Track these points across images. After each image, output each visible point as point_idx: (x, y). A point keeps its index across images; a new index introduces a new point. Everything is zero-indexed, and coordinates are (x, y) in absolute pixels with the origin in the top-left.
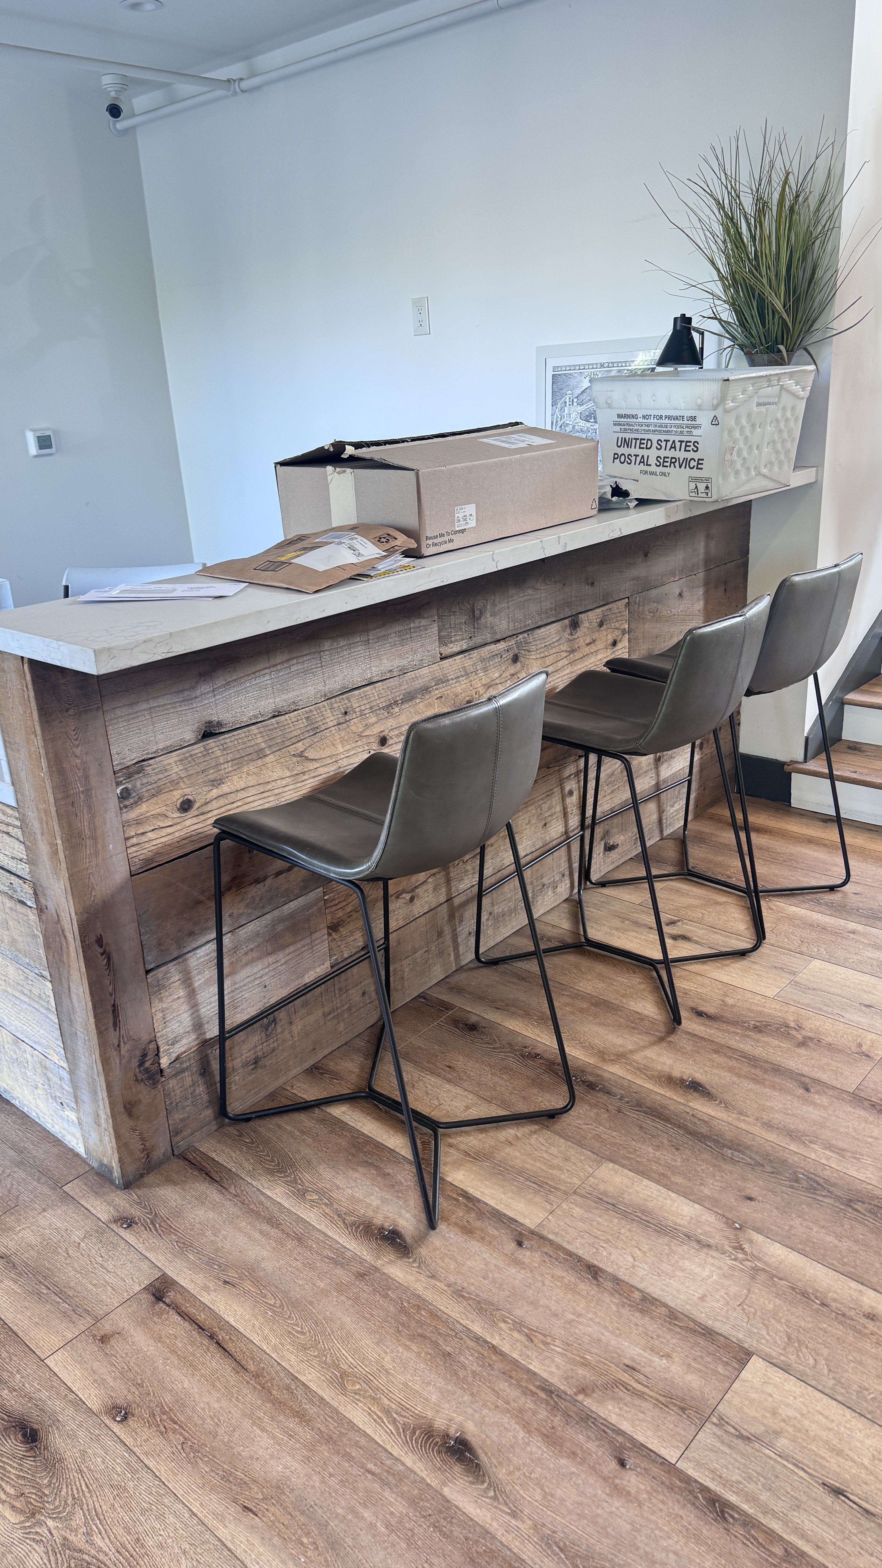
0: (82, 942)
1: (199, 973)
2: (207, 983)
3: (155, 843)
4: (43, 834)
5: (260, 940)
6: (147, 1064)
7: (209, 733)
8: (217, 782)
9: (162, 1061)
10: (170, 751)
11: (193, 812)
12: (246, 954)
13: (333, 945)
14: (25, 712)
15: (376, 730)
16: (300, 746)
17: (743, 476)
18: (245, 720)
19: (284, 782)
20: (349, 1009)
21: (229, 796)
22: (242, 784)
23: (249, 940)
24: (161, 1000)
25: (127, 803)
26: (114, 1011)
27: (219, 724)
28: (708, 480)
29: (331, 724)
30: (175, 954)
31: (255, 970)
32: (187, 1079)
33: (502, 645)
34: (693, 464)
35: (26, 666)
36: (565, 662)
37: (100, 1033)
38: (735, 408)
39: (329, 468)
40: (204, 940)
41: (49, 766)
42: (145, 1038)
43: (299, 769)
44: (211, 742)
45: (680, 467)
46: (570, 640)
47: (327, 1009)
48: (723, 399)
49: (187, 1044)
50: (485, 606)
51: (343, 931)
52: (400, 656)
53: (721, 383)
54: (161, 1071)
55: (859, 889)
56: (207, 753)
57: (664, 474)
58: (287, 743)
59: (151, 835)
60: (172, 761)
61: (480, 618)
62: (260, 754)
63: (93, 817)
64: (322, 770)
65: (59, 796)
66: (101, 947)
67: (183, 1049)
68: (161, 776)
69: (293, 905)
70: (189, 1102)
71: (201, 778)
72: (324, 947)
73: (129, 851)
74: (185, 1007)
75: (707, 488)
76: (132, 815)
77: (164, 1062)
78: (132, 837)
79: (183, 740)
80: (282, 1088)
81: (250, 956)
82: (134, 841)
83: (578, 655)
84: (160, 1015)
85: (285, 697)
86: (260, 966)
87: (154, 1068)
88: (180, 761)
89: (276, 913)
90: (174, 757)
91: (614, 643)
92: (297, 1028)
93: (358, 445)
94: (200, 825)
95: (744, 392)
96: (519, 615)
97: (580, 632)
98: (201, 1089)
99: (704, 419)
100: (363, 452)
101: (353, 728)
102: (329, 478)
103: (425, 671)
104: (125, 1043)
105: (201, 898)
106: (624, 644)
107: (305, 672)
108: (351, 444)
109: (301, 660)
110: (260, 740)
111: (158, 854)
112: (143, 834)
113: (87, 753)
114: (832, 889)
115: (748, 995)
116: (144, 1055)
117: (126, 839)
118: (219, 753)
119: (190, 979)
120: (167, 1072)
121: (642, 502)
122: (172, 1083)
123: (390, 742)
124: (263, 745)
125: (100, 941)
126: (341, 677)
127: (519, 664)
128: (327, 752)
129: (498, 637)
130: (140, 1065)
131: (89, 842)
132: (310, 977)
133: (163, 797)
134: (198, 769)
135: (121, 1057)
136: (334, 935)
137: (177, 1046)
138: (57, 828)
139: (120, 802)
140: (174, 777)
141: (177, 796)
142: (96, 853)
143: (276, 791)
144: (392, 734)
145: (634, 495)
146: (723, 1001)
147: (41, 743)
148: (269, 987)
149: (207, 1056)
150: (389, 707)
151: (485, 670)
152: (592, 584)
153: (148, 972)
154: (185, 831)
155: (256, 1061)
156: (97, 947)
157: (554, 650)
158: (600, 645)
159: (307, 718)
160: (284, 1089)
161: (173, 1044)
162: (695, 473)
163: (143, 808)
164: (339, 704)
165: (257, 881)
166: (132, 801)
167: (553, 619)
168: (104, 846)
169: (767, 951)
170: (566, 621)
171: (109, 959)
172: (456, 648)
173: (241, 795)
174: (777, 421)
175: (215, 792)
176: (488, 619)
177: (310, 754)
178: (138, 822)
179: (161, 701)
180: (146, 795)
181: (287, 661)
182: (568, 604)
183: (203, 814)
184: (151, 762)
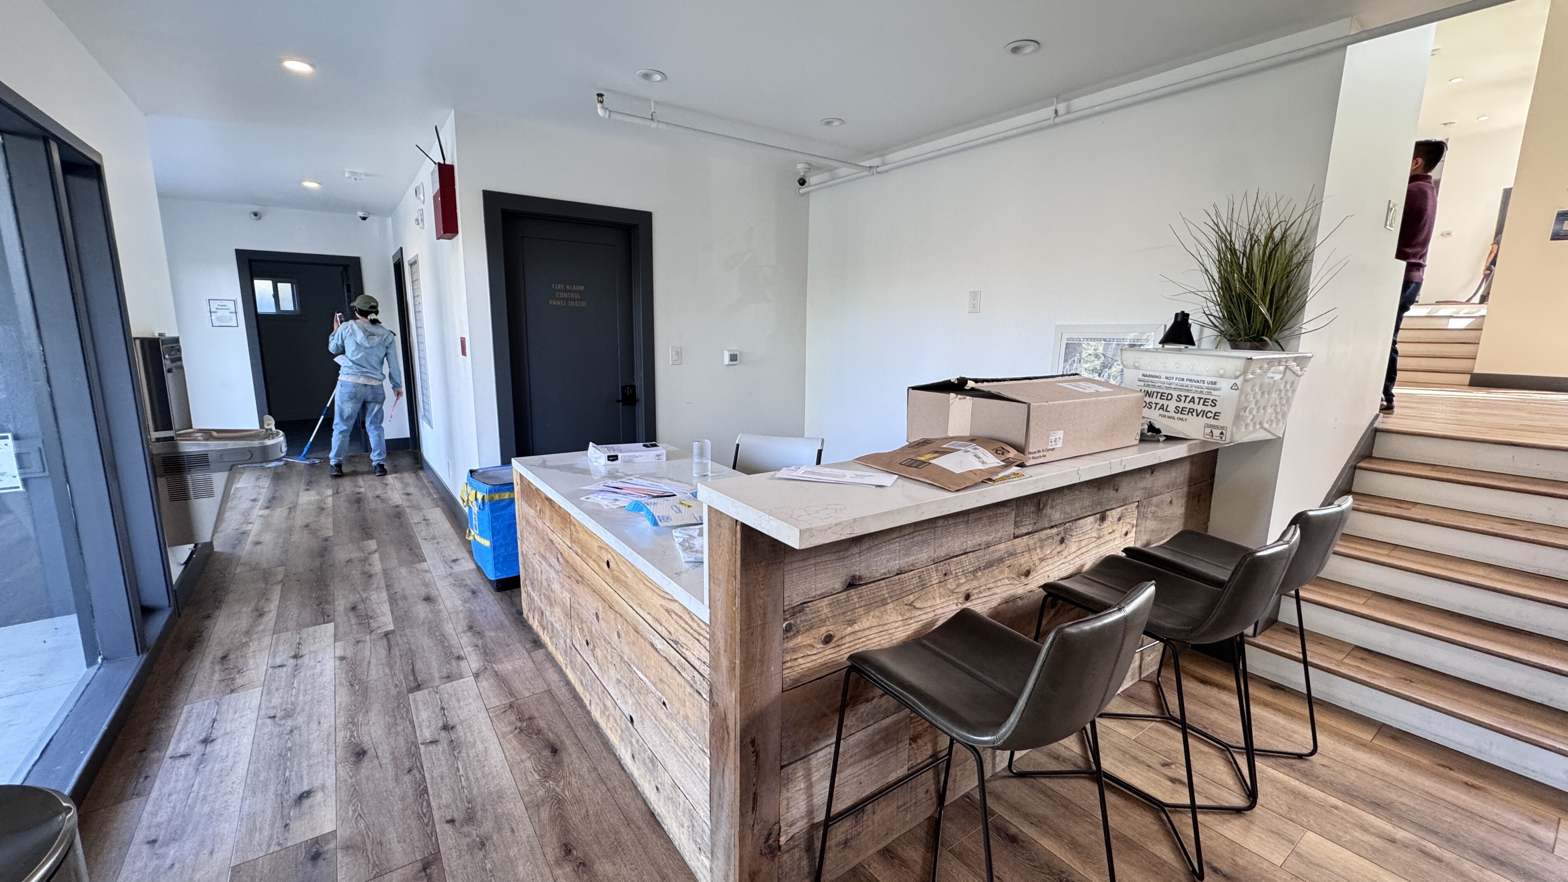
0: (741, 742)
1: (817, 771)
2: (822, 779)
3: (802, 667)
4: (725, 651)
5: (862, 746)
6: (771, 841)
7: (852, 584)
8: (851, 623)
9: (781, 839)
10: (823, 596)
11: (832, 645)
12: (851, 757)
13: (912, 753)
14: (730, 560)
15: (964, 589)
16: (911, 597)
17: (1251, 428)
18: (878, 575)
19: (897, 625)
20: (915, 803)
21: (858, 634)
22: (868, 625)
23: (855, 746)
24: (788, 790)
25: (789, 635)
26: (754, 798)
27: (860, 578)
28: (1223, 428)
29: (935, 582)
30: (803, 755)
31: (856, 770)
32: (797, 853)
33: (1054, 530)
34: (1209, 415)
35: (739, 527)
36: (1094, 545)
37: (742, 815)
38: (1252, 379)
39: (952, 395)
40: (824, 745)
41: (741, 604)
42: (772, 820)
43: (908, 615)
44: (852, 592)
45: (1197, 415)
46: (1098, 529)
47: (900, 803)
48: (1245, 372)
49: (801, 826)
50: (1047, 501)
51: (920, 742)
52: (987, 534)
53: (1244, 361)
54: (780, 847)
55: (1325, 761)
56: (848, 600)
57: (1182, 419)
58: (904, 595)
59: (801, 661)
60: (824, 604)
61: (1043, 509)
62: (884, 602)
63: (764, 645)
64: (924, 617)
65: (744, 628)
66: (753, 746)
67: (797, 830)
68: (814, 615)
69: (888, 721)
70: (795, 872)
71: (841, 618)
72: (905, 755)
73: (784, 672)
74: (804, 797)
75: (1222, 433)
76: (791, 644)
77: (783, 839)
78: (787, 662)
79: (834, 589)
80: (861, 865)
81: (853, 760)
82: (789, 664)
83: (1102, 541)
84: (785, 802)
85: (906, 560)
86: (859, 768)
87: (775, 845)
88: (830, 604)
89: (876, 726)
90: (826, 601)
91: (1126, 534)
92: (877, 818)
93: (976, 381)
94: (836, 655)
95: (1261, 368)
96: (1068, 509)
97: (1105, 525)
98: (805, 863)
99: (1224, 385)
100: (979, 386)
101: (949, 586)
102: (951, 402)
103: (1002, 546)
104: (758, 824)
105: (827, 712)
106: (1132, 535)
107: (923, 542)
108: (971, 379)
109: (921, 533)
110: (885, 592)
111: (803, 676)
112: (795, 659)
113: (768, 596)
114: (1300, 756)
115: (1256, 859)
116: (770, 834)
117: (784, 663)
118: (856, 600)
119: (809, 775)
120: (784, 848)
121: (1169, 438)
122: (786, 857)
123: (973, 598)
124: (887, 595)
125: (753, 742)
126: (947, 546)
127: (1064, 545)
128: (929, 604)
129: (1053, 524)
130: (766, 842)
131: (758, 664)
132: (893, 777)
133: (814, 632)
134: (841, 611)
135: (753, 835)
136: (914, 745)
137: (793, 827)
138: (738, 651)
139: (784, 634)
140: (823, 617)
141: (823, 631)
142: (762, 674)
143: (890, 631)
144: (975, 591)
145: (1163, 433)
146: (1234, 860)
147: (738, 586)
148: (863, 784)
149: (812, 836)
150: (975, 571)
151: (1042, 547)
152: (1117, 490)
153: (782, 767)
154: (824, 659)
155: (846, 842)
156: (750, 746)
157: (1087, 536)
158: (1117, 534)
159: (919, 577)
160: (863, 866)
161: (791, 826)
162: (1212, 422)
163: (799, 639)
164: (943, 567)
165: (867, 701)
166: (792, 633)
167: (1090, 513)
168: (769, 668)
169: (1260, 812)
170: (1098, 516)
171: (757, 756)
172: (1024, 531)
173: (867, 633)
174: (1280, 391)
175: (849, 630)
176: (1048, 511)
177: (917, 605)
178: (794, 650)
179: (824, 558)
180: (802, 629)
181: (912, 533)
182: (1100, 504)
183: (838, 646)
184: (810, 604)
